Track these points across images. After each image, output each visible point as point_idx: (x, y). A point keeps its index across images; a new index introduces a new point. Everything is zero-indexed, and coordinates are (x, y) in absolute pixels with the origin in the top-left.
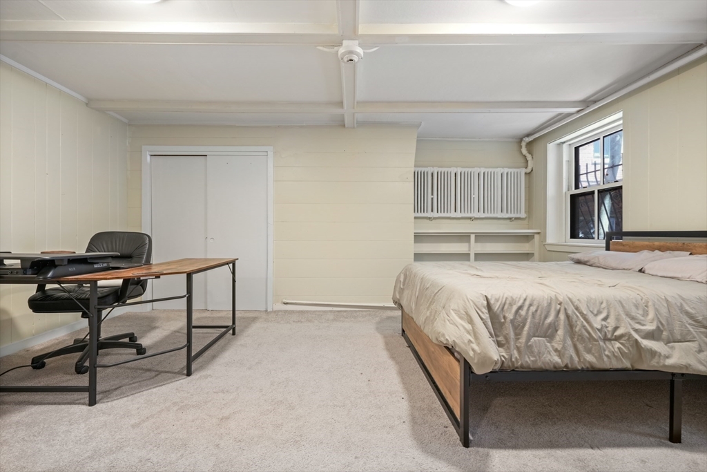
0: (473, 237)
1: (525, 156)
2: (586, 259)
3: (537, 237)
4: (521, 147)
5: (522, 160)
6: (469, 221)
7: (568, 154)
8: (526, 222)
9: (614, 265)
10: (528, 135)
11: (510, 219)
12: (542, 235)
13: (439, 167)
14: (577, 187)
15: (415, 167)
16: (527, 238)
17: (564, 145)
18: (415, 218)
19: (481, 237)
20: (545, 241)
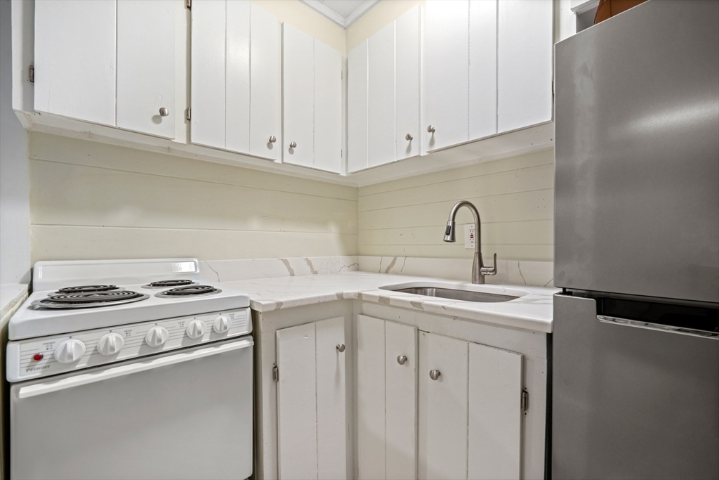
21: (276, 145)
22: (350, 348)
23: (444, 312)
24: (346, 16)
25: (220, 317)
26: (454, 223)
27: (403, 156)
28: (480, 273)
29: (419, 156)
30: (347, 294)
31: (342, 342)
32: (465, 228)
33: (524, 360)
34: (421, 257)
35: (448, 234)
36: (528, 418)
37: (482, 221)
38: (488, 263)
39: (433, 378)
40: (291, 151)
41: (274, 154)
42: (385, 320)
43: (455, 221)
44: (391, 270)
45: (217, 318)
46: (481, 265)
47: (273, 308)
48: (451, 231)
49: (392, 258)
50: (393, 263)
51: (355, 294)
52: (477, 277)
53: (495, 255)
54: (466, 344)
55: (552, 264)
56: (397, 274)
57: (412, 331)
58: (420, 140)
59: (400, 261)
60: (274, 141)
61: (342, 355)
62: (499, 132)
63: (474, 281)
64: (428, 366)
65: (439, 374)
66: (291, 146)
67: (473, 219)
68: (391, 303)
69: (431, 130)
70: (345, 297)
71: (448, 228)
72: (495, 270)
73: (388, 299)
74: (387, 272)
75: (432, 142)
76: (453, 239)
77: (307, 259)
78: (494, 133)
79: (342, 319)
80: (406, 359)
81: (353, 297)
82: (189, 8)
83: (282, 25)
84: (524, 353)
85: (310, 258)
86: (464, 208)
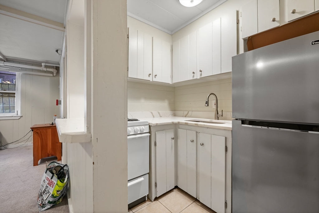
21: (151, 76)
22: (175, 138)
23: (204, 126)
24: (172, 31)
25: (136, 128)
26: (208, 100)
27: (191, 78)
28: (217, 116)
29: (197, 79)
30: (175, 122)
31: (173, 137)
32: (212, 102)
33: (226, 138)
34: (198, 111)
35: (206, 104)
36: (227, 154)
37: (218, 99)
38: (220, 113)
39: (201, 145)
40: (155, 77)
41: (150, 79)
42: (187, 130)
43: (209, 99)
44: (187, 116)
45: (141, 127)
46: (218, 114)
47: (155, 125)
48: (207, 103)
49: (187, 112)
50: (188, 113)
51: (177, 122)
52: (217, 118)
53: (222, 110)
54: (210, 135)
55: (231, 113)
56: (189, 117)
57: (195, 133)
58: (197, 73)
59: (190, 113)
60: (151, 75)
61: (173, 140)
62: (222, 73)
63: (215, 119)
64: (200, 142)
65: (203, 144)
66: (155, 76)
67: (215, 98)
68: (189, 124)
69: (201, 71)
70: (174, 123)
71: (206, 102)
72: (222, 115)
73: (188, 123)
74: (185, 117)
75: (201, 75)
76: (208, 105)
77: (158, 112)
78: (220, 73)
79: (173, 129)
80: (193, 141)
81: (177, 123)
82: (128, 38)
83: (153, 38)
84: (226, 136)
85: (159, 112)
86: (212, 95)
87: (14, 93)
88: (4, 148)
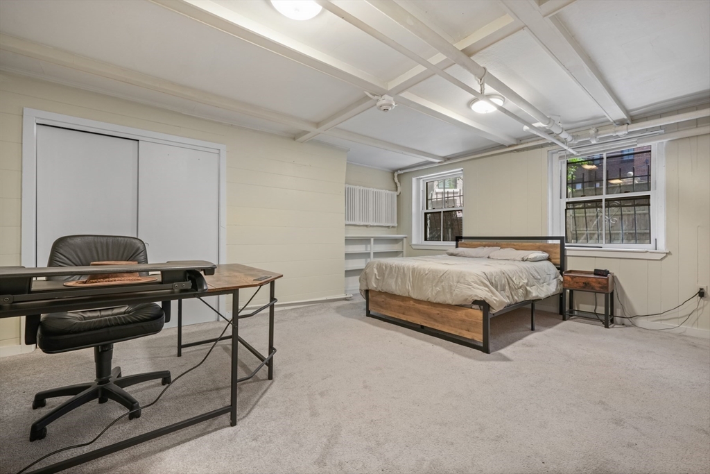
0: (372, 240)
1: (396, 183)
2: (457, 253)
3: (405, 239)
4: (394, 177)
5: (394, 186)
6: (365, 228)
7: (422, 187)
8: (395, 229)
9: (474, 255)
10: (401, 169)
11: (388, 227)
12: (409, 238)
13: (364, 186)
14: (427, 209)
15: (346, 183)
16: (396, 241)
17: (421, 180)
18: (346, 225)
19: (378, 240)
20: (411, 242)
87: (648, 197)
88: (630, 324)
